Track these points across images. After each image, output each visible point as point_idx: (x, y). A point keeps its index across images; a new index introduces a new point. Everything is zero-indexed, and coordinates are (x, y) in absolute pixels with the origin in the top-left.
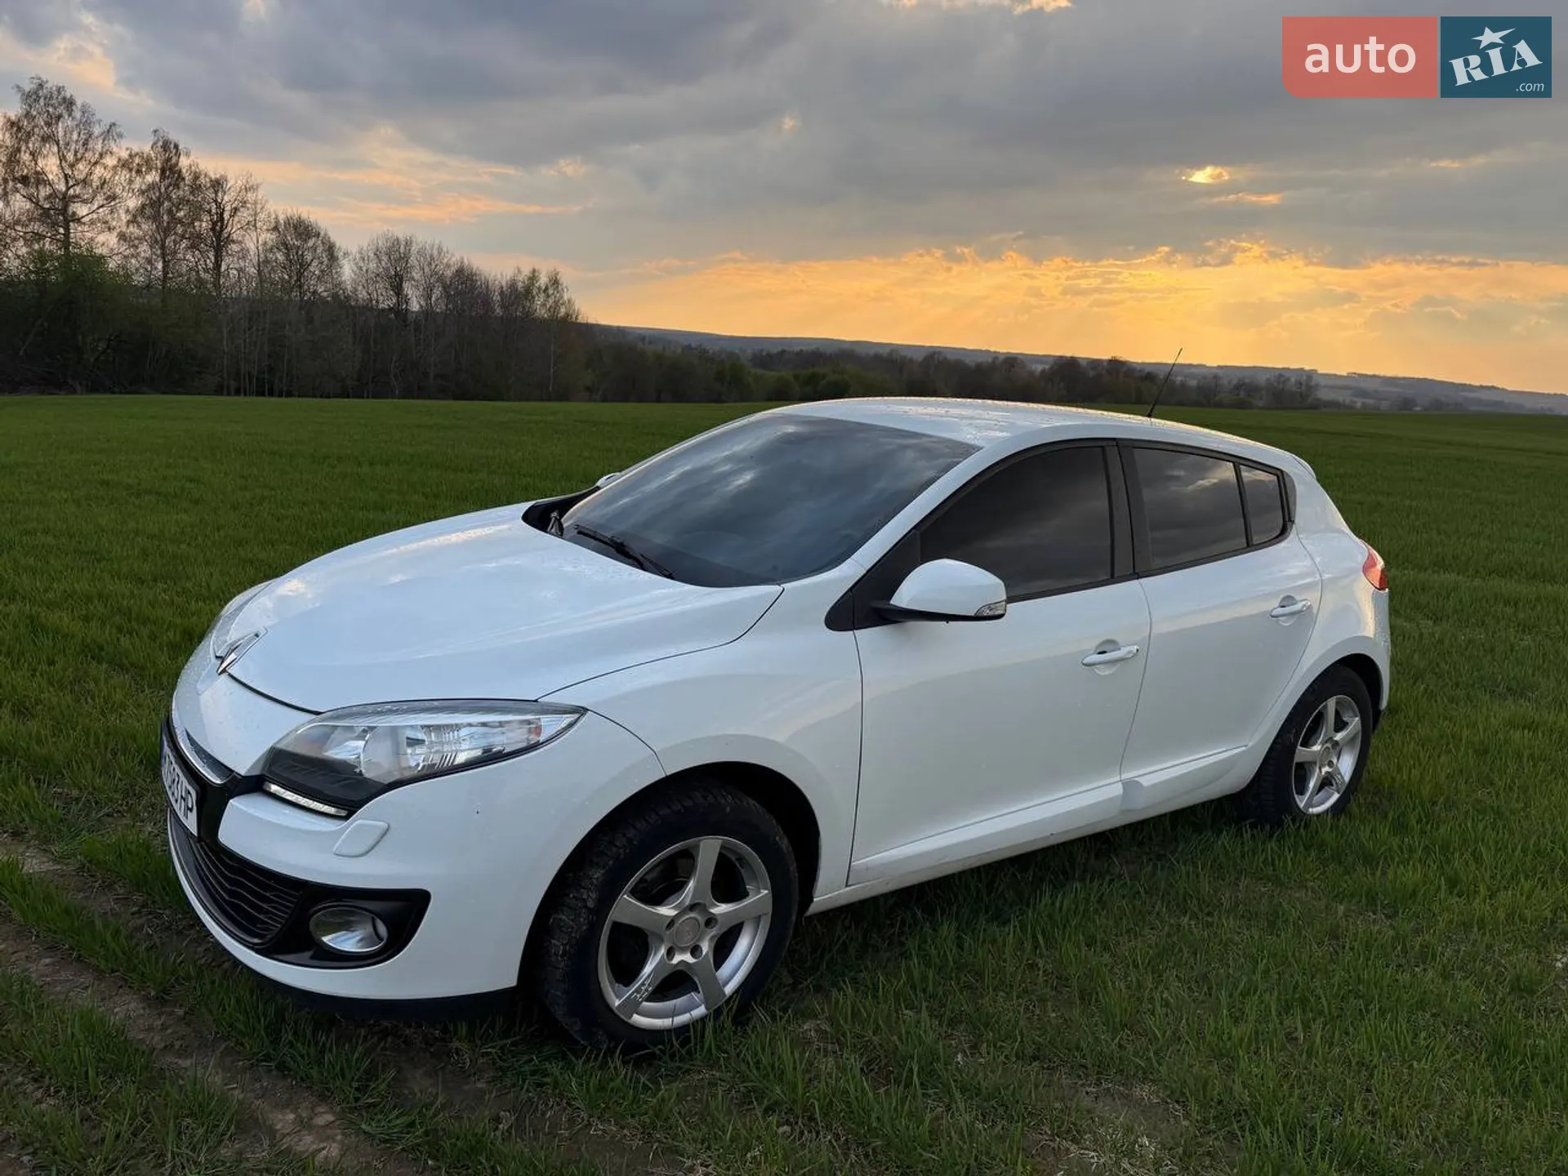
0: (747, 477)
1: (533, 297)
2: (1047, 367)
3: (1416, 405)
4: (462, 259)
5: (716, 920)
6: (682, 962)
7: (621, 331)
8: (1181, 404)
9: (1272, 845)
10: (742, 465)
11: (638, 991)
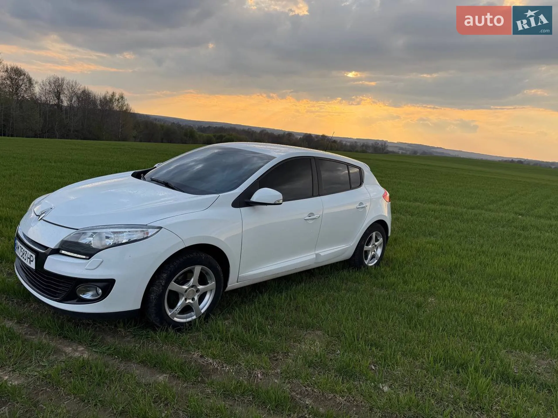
0: (200, 166)
1: (113, 102)
2: (302, 137)
3: (418, 153)
4: (85, 87)
5: (199, 290)
6: (189, 302)
7: (147, 116)
8: (345, 151)
9: (357, 273)
10: (197, 163)
11: (176, 310)
